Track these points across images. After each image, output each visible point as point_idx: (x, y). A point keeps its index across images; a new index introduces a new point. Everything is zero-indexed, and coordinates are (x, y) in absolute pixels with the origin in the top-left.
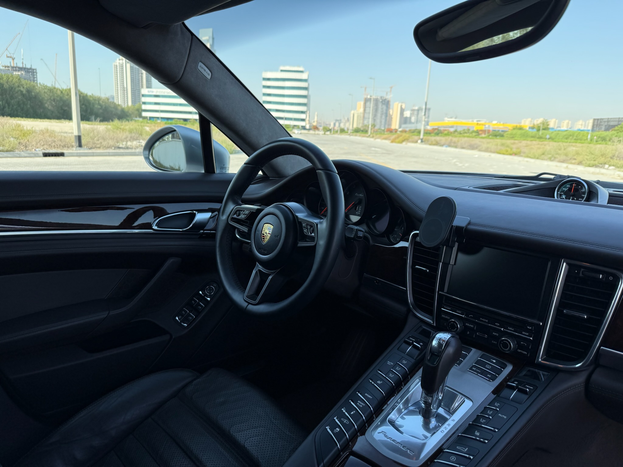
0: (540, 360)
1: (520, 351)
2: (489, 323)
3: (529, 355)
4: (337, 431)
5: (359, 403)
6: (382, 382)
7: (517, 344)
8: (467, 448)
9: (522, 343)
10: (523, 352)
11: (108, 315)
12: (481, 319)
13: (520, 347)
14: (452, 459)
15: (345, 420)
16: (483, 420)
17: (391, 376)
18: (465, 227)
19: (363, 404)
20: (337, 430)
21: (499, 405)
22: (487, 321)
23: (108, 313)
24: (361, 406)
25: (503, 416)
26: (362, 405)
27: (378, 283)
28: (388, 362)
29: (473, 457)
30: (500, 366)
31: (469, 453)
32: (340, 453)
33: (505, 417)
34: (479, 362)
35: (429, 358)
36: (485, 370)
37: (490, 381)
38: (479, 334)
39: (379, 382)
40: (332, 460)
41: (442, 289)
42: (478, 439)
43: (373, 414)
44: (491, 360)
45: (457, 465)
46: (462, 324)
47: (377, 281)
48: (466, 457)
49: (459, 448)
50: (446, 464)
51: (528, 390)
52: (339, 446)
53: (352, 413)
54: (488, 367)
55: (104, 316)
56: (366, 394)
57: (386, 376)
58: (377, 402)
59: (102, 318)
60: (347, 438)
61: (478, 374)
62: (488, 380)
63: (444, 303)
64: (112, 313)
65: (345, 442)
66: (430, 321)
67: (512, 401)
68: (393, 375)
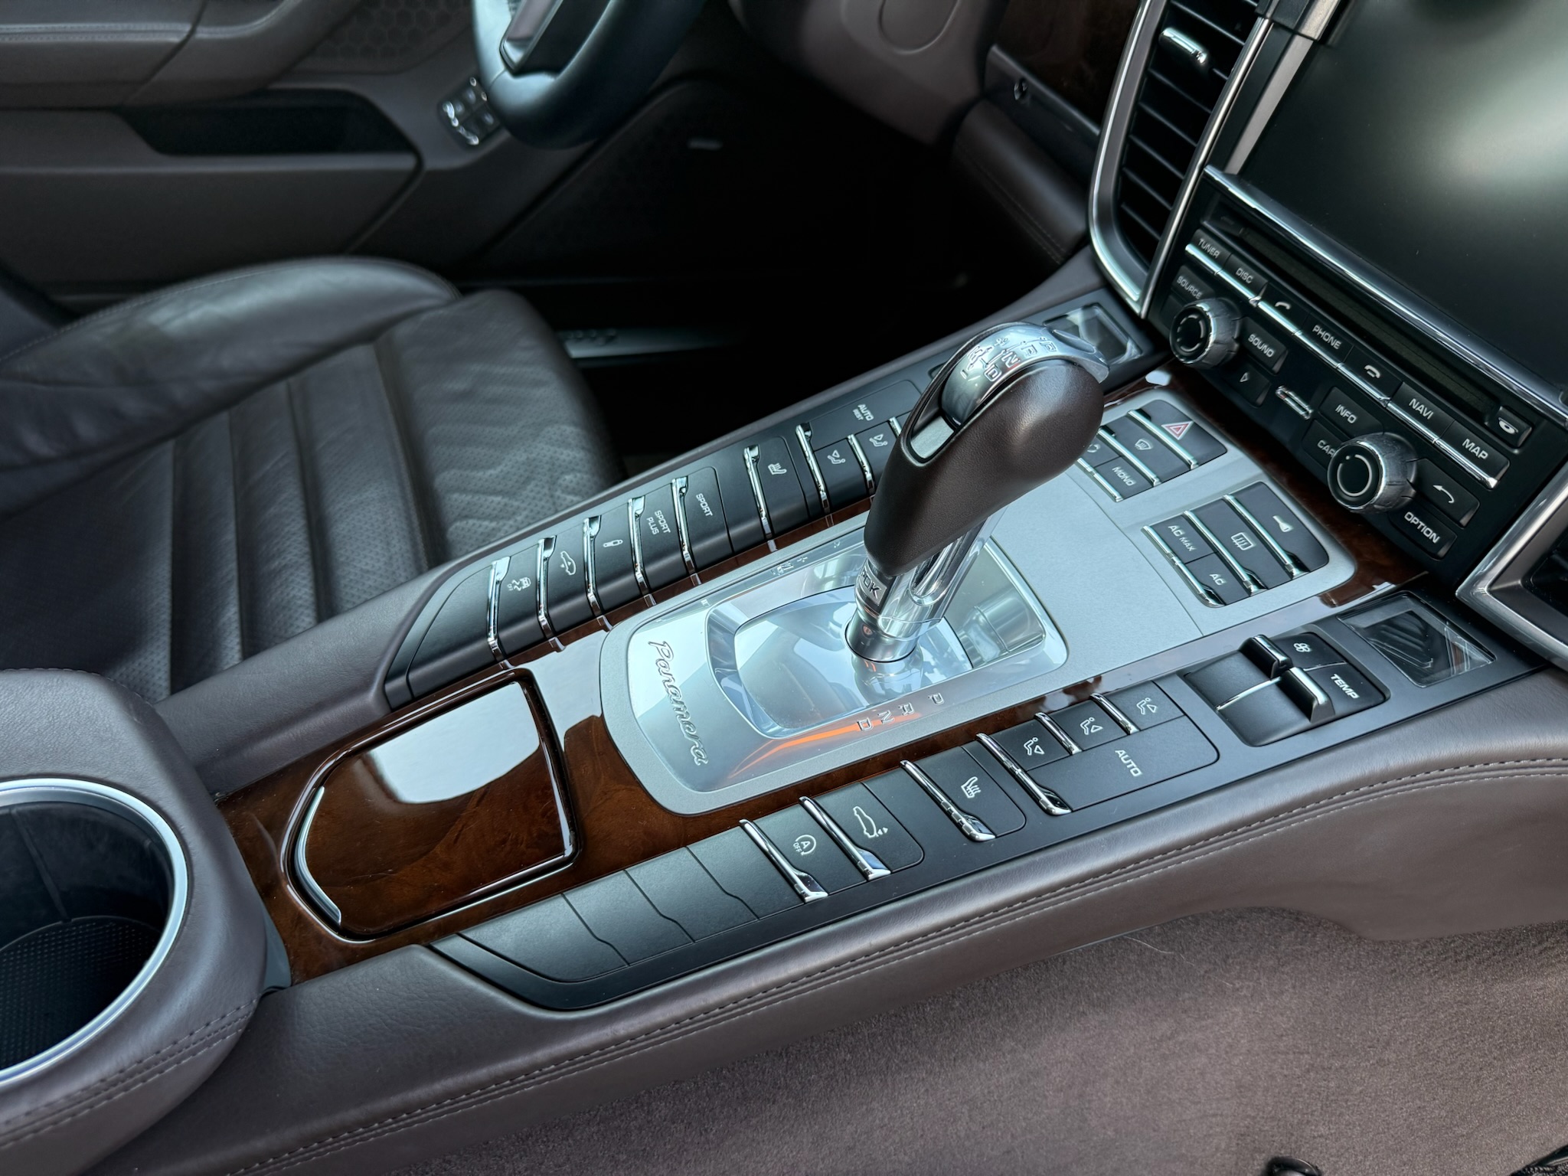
0: (1483, 588)
1: (1413, 519)
2: (1338, 355)
3: (1442, 552)
4: (519, 589)
5: (656, 520)
6: (785, 471)
7: (1413, 485)
8: (886, 830)
9: (1439, 488)
10: (1425, 530)
11: (185, 36)
12: (1317, 329)
13: (1423, 502)
14: (802, 846)
15: (567, 560)
16: (1036, 743)
17: (833, 460)
19: (665, 525)
20: (520, 585)
21: (1154, 711)
22: (1336, 344)
23: (188, 30)
24: (655, 531)
25: (1133, 764)
26: (660, 528)
27: (1023, 94)
28: (862, 407)
29: (878, 872)
30: (1293, 557)
31: (876, 849)
32: (496, 662)
33: (1136, 772)
34: (1218, 513)
35: (920, 422)
36: (1217, 552)
37: (1206, 603)
38: (1282, 396)
39: (775, 469)
40: (457, 674)
41: (1220, 156)
42: (955, 811)
43: (690, 572)
44: (1275, 517)
45: (800, 877)
46: (1233, 330)
47: (1021, 88)
48: (854, 861)
49: (859, 812)
50: (768, 855)
51: (1321, 698)
52: (492, 640)
53: (610, 544)
54: (1243, 541)
55: (175, 39)
56: (700, 498)
57: (813, 452)
58: (724, 535)
59: (169, 44)
60: (539, 623)
61: (1175, 558)
62: (1200, 597)
63: (1205, 223)
64: (204, 33)
65: (530, 631)
66: (1131, 293)
67: (1223, 714)
68: (843, 461)
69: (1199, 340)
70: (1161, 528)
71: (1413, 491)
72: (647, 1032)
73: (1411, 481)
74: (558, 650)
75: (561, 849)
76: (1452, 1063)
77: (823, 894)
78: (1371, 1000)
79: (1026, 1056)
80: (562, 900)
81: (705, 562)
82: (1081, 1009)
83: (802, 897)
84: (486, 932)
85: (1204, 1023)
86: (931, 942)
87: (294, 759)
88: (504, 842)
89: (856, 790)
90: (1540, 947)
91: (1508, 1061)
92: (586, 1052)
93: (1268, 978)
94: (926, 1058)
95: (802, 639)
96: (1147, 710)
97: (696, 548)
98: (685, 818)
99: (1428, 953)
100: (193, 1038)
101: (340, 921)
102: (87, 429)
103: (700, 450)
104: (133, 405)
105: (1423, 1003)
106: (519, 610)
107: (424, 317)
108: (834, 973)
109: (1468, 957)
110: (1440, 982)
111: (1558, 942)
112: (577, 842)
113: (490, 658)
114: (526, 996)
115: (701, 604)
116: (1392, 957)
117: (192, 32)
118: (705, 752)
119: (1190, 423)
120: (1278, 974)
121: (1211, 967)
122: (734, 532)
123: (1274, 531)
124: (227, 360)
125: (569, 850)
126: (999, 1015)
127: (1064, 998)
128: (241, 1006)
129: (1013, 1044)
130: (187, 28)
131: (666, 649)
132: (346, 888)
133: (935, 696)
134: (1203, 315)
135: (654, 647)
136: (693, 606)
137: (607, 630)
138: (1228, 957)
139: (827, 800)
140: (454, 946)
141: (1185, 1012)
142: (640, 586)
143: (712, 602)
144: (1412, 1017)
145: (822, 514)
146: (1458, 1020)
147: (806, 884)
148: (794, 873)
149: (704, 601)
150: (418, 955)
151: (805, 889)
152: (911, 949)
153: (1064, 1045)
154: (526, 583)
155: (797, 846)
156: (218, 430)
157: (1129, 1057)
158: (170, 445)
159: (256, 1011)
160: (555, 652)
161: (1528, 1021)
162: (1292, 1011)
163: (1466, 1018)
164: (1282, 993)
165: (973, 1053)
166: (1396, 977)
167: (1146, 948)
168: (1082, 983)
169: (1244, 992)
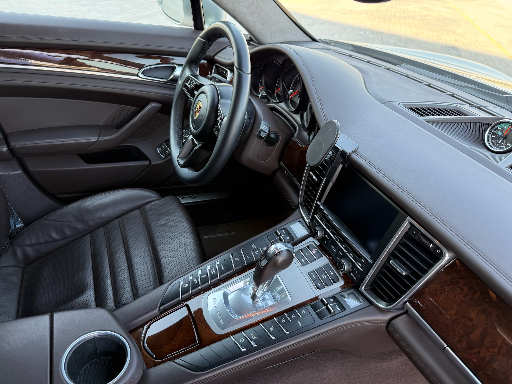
0: (363, 289)
1: (352, 275)
2: (339, 242)
3: (357, 281)
4: (186, 287)
5: (213, 271)
6: (238, 259)
8: (256, 337)
9: (355, 270)
10: (354, 277)
11: (97, 140)
12: (336, 236)
13: (353, 272)
14: (241, 341)
15: (195, 280)
16: (284, 320)
17: (248, 257)
18: (348, 154)
19: (214, 272)
20: (186, 286)
21: (305, 313)
22: (339, 240)
23: (98, 138)
24: (213, 273)
25: (300, 323)
26: (214, 273)
27: (287, 173)
28: (254, 245)
29: (255, 345)
30: (333, 280)
31: (255, 341)
32: (181, 302)
33: (300, 325)
34: (320, 271)
35: (262, 259)
36: (319, 279)
37: (317, 290)
38: (332, 247)
39: (236, 259)
40: (174, 305)
41: (320, 200)
42: (269, 333)
43: (220, 281)
44: (330, 272)
45: (241, 347)
46: (322, 233)
47: (286, 172)
48: (251, 344)
49: (252, 334)
50: (235, 342)
51: (332, 311)
52: (181, 298)
53: (204, 276)
54: (324, 277)
55: (94, 141)
56: (222, 266)
57: (244, 255)
58: (226, 274)
59: (93, 142)
60: (190, 294)
61: (312, 280)
62: (316, 288)
63: (318, 211)
64: (101, 139)
65: (188, 295)
66: (307, 221)
67: (317, 314)
68: (250, 257)
69: (317, 235)
70: (309, 274)
71: (352, 269)
72: (214, 376)
73: (351, 268)
74: (193, 299)
75: (196, 342)
76: (377, 381)
77: (245, 350)
78: (357, 367)
79: (287, 381)
80: (198, 352)
81: (223, 279)
82: (298, 371)
83: (241, 350)
84: (184, 358)
85: (324, 373)
86: (264, 358)
87: (142, 324)
88: (185, 340)
89: (251, 330)
90: (390, 356)
91: (389, 380)
92: (203, 380)
93: (336, 363)
94: (267, 382)
95: (243, 294)
96: (304, 313)
97: (221, 277)
98: (220, 335)
99: (368, 357)
100: (134, 379)
101: (155, 357)
102: (68, 232)
103: (221, 254)
104: (80, 226)
105: (368, 368)
106: (186, 291)
107: (153, 203)
108: (247, 364)
109: (376, 358)
110: (370, 364)
111: (393, 355)
112: (199, 341)
113: (180, 301)
114: (192, 370)
115: (222, 289)
116: (361, 358)
117: (99, 139)
118: (223, 322)
119: (317, 250)
120: (338, 363)
121: (324, 361)
122: (228, 273)
123: (330, 275)
124: (103, 214)
125: (198, 342)
126: (281, 372)
127: (294, 369)
128: (140, 374)
129: (284, 378)
130: (97, 138)
131: (215, 299)
132: (155, 350)
133: (267, 309)
134: (317, 231)
135: (213, 299)
136: (220, 289)
137: (203, 294)
138: (327, 359)
139: (246, 331)
140: (178, 361)
141: (320, 371)
142: (210, 285)
143: (224, 288)
144: (366, 371)
145: (246, 268)
146: (376, 371)
147: (242, 348)
148: (240, 346)
149: (223, 288)
150: (171, 363)
151: (242, 349)
152: (261, 359)
153: (295, 379)
154: (187, 285)
155: (240, 341)
156: (101, 232)
157: (310, 381)
158: (89, 236)
159: (143, 374)
160: (192, 299)
161: (391, 371)
162: (342, 370)
163: (378, 371)
164: (339, 367)
165: (276, 380)
166: (361, 363)
167: (311, 358)
168: (298, 365)
169: (331, 367)
